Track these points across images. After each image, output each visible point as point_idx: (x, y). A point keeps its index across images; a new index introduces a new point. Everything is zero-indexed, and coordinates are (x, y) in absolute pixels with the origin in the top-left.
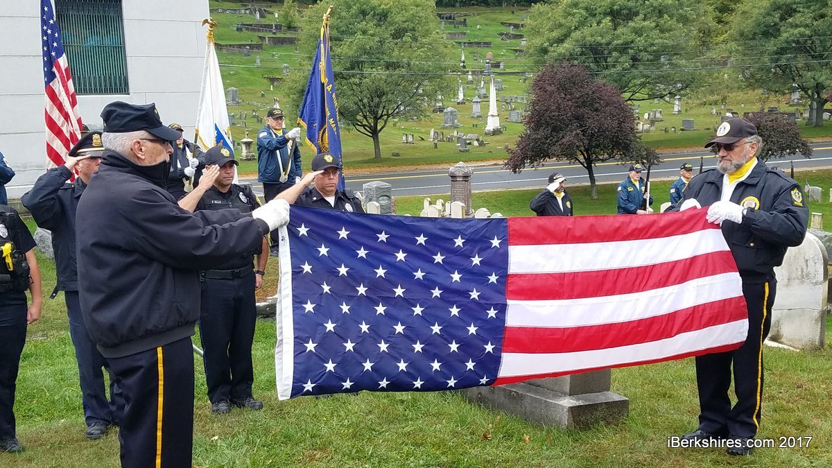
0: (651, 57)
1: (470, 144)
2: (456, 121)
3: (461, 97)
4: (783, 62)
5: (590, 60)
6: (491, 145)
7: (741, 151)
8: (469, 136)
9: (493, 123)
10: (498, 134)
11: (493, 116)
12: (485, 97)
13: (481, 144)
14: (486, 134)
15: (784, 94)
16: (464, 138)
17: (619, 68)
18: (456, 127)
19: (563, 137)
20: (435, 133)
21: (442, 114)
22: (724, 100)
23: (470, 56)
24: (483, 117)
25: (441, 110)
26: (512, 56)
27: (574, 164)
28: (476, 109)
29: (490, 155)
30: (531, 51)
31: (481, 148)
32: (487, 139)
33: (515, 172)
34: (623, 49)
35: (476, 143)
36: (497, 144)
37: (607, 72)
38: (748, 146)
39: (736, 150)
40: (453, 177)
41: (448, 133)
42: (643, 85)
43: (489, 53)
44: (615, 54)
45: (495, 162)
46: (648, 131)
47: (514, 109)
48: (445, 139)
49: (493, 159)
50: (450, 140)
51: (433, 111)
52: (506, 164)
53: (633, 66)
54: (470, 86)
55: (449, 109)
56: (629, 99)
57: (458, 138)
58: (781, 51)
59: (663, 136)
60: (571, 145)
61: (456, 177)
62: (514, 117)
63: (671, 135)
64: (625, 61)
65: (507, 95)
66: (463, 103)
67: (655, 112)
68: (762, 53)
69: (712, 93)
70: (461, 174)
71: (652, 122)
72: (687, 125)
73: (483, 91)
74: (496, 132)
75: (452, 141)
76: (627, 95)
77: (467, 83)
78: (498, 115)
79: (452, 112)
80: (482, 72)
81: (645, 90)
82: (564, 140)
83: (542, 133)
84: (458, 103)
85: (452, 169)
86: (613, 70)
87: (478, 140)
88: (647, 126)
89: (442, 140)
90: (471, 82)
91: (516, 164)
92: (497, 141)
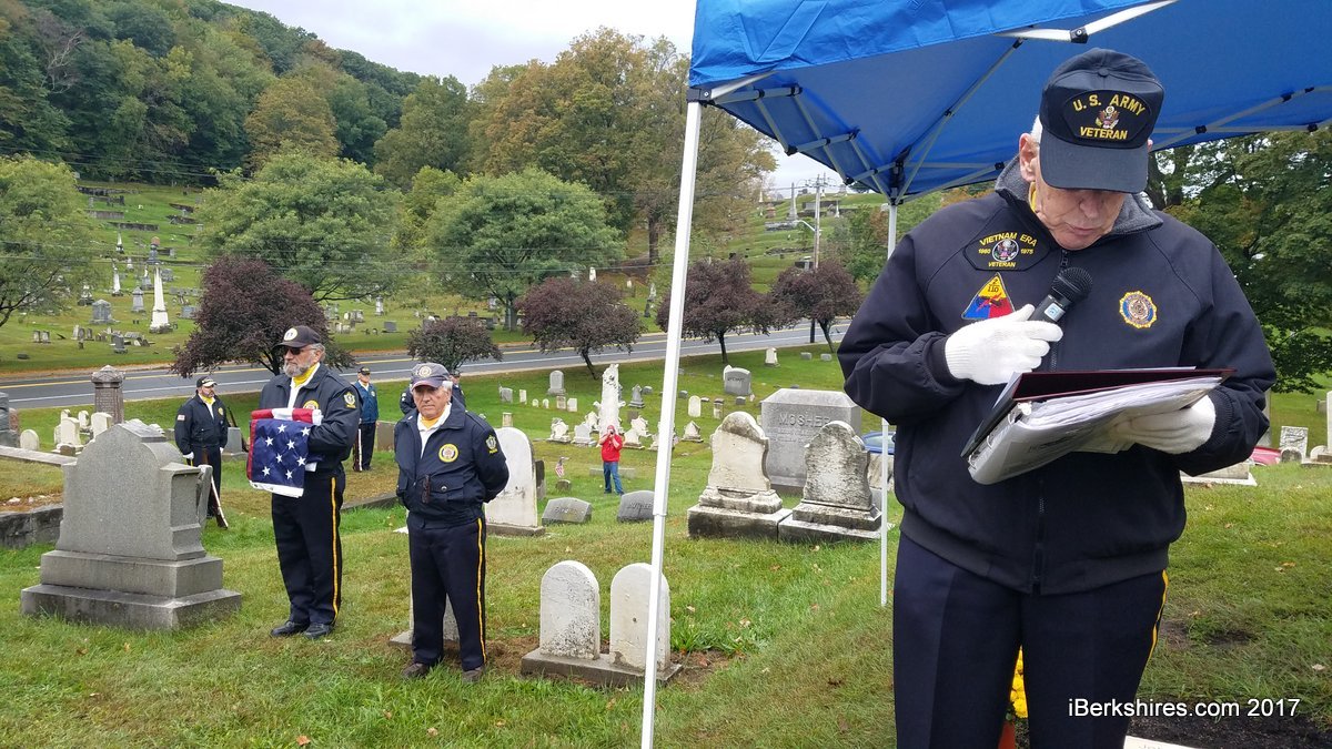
0: (344, 256)
1: (129, 343)
2: (110, 316)
3: (117, 287)
4: (477, 269)
5: (275, 254)
6: (157, 345)
7: (306, 357)
8: (128, 334)
9: (159, 320)
10: (166, 333)
11: (159, 311)
12: (150, 289)
13: (144, 344)
14: (151, 332)
15: (480, 300)
16: (121, 336)
17: (309, 265)
18: (110, 324)
19: (242, 337)
20: (80, 330)
21: (90, 307)
22: (423, 302)
23: (129, 240)
24: (147, 313)
25: (89, 302)
26: (186, 244)
27: (256, 367)
28: (138, 302)
29: (157, 357)
30: (204, 240)
31: (144, 348)
32: (151, 339)
33: (185, 377)
34: (314, 244)
35: (137, 343)
36: (167, 344)
37: (294, 268)
38: (312, 352)
39: (302, 354)
40: (98, 384)
41: (98, 331)
42: (338, 284)
43: (156, 238)
44: (303, 249)
45: (162, 365)
46: (347, 332)
47: (188, 304)
48: (94, 337)
49: (160, 362)
50: (102, 339)
51: (79, 304)
52: (172, 368)
53: (324, 264)
54: (129, 275)
55: (100, 302)
56: (324, 298)
57: (113, 337)
58: (476, 259)
59: (365, 338)
60: (252, 347)
61: (101, 383)
62: (188, 312)
63: (372, 336)
64: (315, 258)
65: (179, 287)
66: (120, 294)
67: (356, 313)
68: (458, 259)
69: (411, 295)
70: (108, 380)
71: (353, 323)
72: (390, 327)
73: (148, 282)
74: (163, 330)
75: (104, 340)
76: (320, 294)
77: (126, 271)
78: (167, 311)
79: (104, 306)
80: (145, 259)
81: (340, 290)
82: (243, 341)
83: (216, 333)
84: (114, 295)
85: (95, 374)
86: (302, 267)
87: (139, 339)
88: (346, 327)
89: (91, 339)
90: (132, 271)
91: (185, 367)
92: (165, 341)
